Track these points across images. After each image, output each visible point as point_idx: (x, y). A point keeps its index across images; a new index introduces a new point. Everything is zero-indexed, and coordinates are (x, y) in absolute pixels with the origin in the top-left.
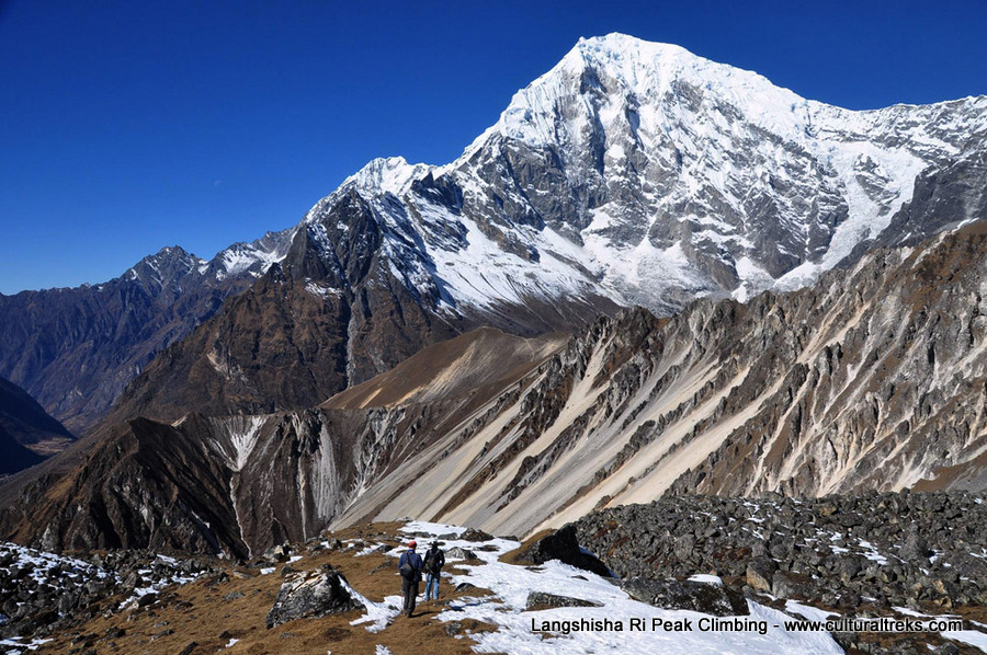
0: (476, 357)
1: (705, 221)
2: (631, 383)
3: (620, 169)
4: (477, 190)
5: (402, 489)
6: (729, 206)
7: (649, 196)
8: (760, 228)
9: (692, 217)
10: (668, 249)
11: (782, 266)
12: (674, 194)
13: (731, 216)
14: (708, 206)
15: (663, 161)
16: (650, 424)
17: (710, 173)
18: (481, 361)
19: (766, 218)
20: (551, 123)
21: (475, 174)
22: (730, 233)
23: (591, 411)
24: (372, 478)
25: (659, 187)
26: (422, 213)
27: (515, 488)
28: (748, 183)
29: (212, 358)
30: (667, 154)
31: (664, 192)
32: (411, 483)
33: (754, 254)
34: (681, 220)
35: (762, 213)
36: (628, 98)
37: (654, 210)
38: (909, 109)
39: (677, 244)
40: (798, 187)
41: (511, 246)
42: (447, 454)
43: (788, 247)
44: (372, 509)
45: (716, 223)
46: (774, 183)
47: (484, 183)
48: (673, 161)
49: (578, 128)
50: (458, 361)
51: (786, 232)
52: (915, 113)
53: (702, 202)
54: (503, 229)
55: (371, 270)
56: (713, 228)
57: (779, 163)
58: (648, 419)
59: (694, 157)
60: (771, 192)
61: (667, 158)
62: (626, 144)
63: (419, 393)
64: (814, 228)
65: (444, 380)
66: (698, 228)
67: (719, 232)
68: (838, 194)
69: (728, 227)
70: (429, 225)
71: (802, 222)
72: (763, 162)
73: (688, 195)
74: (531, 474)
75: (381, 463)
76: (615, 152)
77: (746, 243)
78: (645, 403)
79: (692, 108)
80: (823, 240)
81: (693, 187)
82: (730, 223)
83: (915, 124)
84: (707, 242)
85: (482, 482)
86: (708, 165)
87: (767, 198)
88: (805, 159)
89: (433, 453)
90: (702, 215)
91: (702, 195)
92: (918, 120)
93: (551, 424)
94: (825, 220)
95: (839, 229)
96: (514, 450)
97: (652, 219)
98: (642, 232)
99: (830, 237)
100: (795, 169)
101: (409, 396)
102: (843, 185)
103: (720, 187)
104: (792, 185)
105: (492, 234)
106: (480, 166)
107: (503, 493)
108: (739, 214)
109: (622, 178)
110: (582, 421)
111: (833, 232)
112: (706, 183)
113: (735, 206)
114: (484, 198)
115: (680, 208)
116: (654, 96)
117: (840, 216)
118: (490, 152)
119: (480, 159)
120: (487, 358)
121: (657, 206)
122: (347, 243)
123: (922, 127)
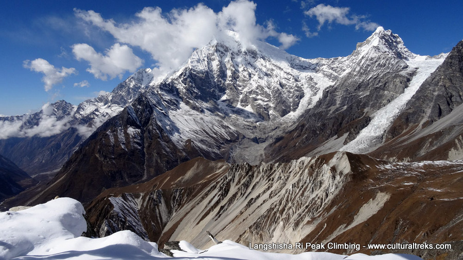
0: (198, 167)
1: (259, 97)
2: (246, 186)
3: (231, 79)
4: (182, 88)
5: (187, 213)
6: (266, 92)
7: (240, 88)
8: (276, 100)
9: (254, 96)
10: (247, 107)
11: (284, 113)
12: (247, 88)
13: (268, 96)
14: (259, 92)
15: (244, 76)
16: (252, 199)
17: (260, 80)
18: (199, 168)
19: (278, 96)
20: (206, 63)
21: (180, 82)
22: (266, 101)
23: (236, 193)
24: (177, 210)
25: (243, 85)
26: (164, 97)
27: (219, 214)
28: (272, 84)
29: (97, 156)
30: (246, 74)
31: (245, 87)
32: (189, 212)
33: (275, 108)
34: (251, 97)
35: (277, 95)
36: (232, 53)
37: (242, 93)
38: (322, 59)
39: (249, 106)
40: (289, 86)
41: (194, 108)
42: (198, 204)
43: (286, 106)
44: (179, 219)
45: (262, 98)
46: (281, 85)
47: (184, 85)
48: (248, 76)
49: (215, 65)
50: (192, 168)
51: (285, 101)
52: (324, 61)
53: (257, 91)
54: (191, 101)
55: (150, 122)
56: (261, 100)
57: (282, 77)
58: (251, 198)
59: (254, 75)
60: (280, 88)
61: (246, 75)
62: (232, 70)
63: (182, 178)
64: (294, 100)
65: (189, 174)
66: (256, 100)
67: (263, 101)
68: (301, 88)
69: (266, 99)
70: (166, 101)
71: (290, 98)
72: (277, 77)
73: (253, 88)
74: (222, 211)
75: (179, 205)
76: (229, 73)
77: (272, 105)
78: (250, 192)
79: (253, 57)
80: (296, 105)
81: (254, 86)
82: (266, 98)
83: (324, 65)
84: (259, 105)
85: (210, 212)
86: (259, 78)
87: (278, 90)
88: (290, 76)
89: (194, 202)
90: (257, 95)
91: (257, 88)
92: (325, 63)
93: (226, 196)
94: (297, 97)
95: (301, 100)
96: (217, 203)
97: (241, 96)
98: (238, 101)
99: (299, 103)
100: (287, 79)
101: (179, 179)
102: (302, 85)
103: (263, 85)
104: (286, 85)
105: (187, 103)
106: (182, 79)
107: (216, 216)
108: (269, 95)
109: (231, 82)
110: (235, 196)
111: (300, 101)
112: (259, 84)
113: (268, 92)
114: (184, 90)
115: (250, 93)
116: (241, 52)
117: (302, 96)
118: (186, 74)
119: (183, 76)
120: (201, 167)
121: (242, 92)
122: (141, 112)
123: (326, 66)
